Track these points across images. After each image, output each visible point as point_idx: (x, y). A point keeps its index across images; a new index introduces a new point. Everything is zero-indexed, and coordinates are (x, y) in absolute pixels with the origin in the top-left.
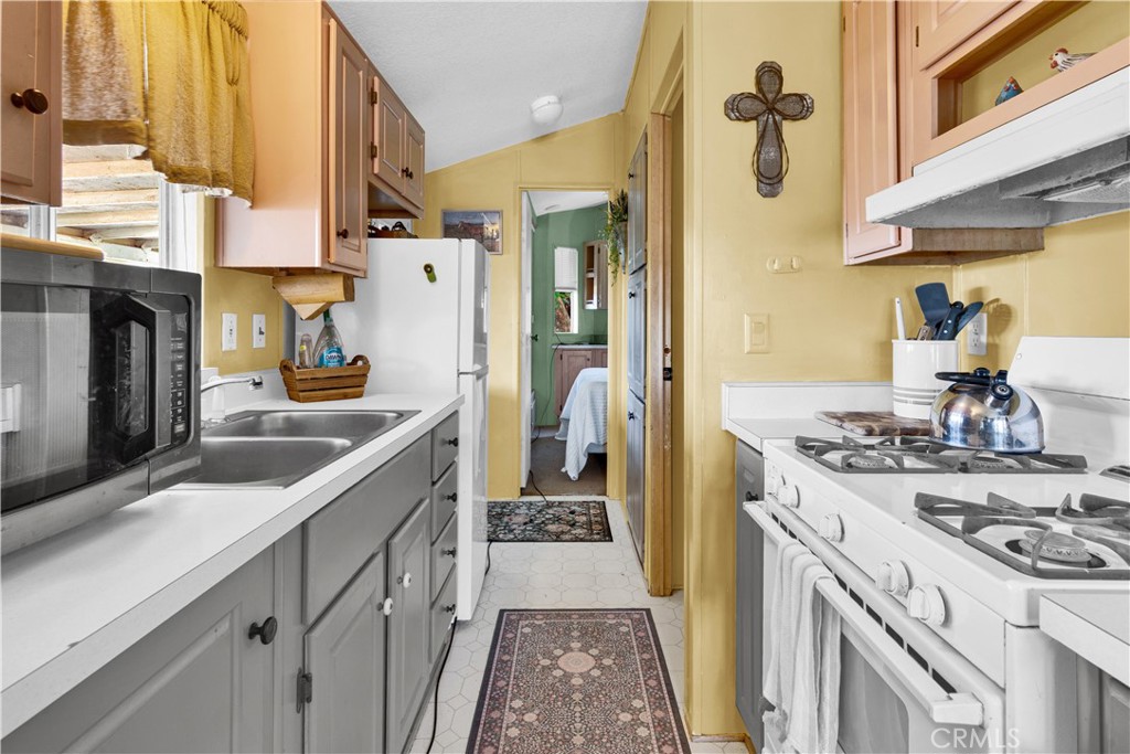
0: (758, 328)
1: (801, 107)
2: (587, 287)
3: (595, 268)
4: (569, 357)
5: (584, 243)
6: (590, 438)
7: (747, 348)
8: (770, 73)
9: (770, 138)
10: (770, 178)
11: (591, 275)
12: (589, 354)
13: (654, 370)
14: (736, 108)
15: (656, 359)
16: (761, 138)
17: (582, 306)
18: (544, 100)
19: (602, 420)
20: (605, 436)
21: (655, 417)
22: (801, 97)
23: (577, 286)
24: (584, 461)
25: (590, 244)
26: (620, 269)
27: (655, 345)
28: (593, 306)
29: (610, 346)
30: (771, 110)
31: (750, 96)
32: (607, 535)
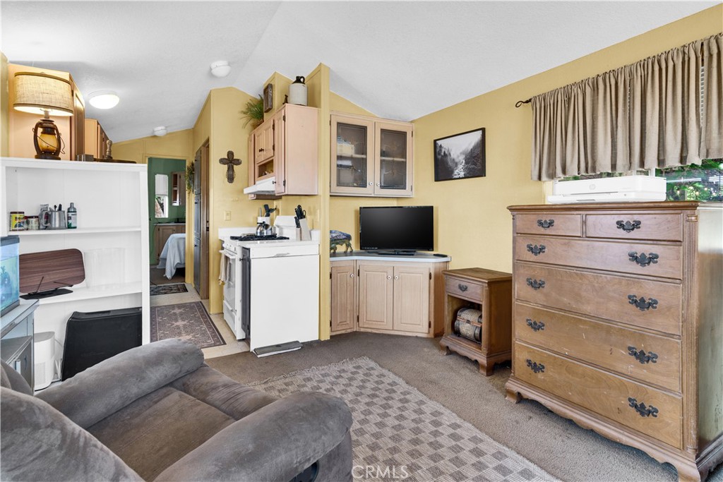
0: (227, 214)
1: (238, 162)
2: (173, 196)
3: (178, 186)
4: (163, 229)
5: (172, 173)
6: (177, 261)
7: (225, 219)
8: (230, 154)
9: (231, 169)
10: (231, 178)
11: (175, 189)
12: (174, 228)
13: (203, 228)
14: (222, 161)
15: (203, 224)
16: (229, 168)
17: (170, 204)
18: (160, 128)
19: (182, 254)
20: (184, 260)
21: (203, 243)
22: (238, 160)
23: (167, 194)
24: (174, 271)
25: (176, 173)
26: (191, 192)
27: (203, 220)
28: (177, 204)
29: (187, 224)
30: (231, 162)
31: (225, 159)
32: (186, 290)
